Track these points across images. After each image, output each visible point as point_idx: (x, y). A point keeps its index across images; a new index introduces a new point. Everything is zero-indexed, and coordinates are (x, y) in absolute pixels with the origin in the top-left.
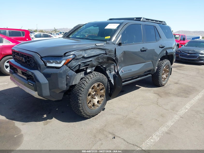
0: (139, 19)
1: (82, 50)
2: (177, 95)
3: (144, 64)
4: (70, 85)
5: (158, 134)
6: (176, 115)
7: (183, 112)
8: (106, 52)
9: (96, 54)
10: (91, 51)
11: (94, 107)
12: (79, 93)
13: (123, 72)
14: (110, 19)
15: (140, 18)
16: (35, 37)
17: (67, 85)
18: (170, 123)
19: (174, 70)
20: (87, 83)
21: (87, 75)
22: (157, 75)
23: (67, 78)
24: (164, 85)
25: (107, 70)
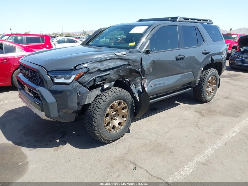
0: (174, 19)
1: (97, 62)
2: (225, 114)
3: (181, 75)
4: (82, 104)
5: (192, 164)
6: (220, 141)
7: (230, 136)
8: (128, 62)
9: (116, 66)
10: (109, 63)
11: (115, 130)
12: (93, 113)
13: (153, 86)
14: (141, 20)
15: (177, 18)
16: (57, 43)
17: (78, 104)
18: (209, 151)
19: (227, 81)
20: (103, 101)
21: (104, 92)
22: (199, 88)
23: (78, 96)
24: (209, 101)
25: (131, 84)
